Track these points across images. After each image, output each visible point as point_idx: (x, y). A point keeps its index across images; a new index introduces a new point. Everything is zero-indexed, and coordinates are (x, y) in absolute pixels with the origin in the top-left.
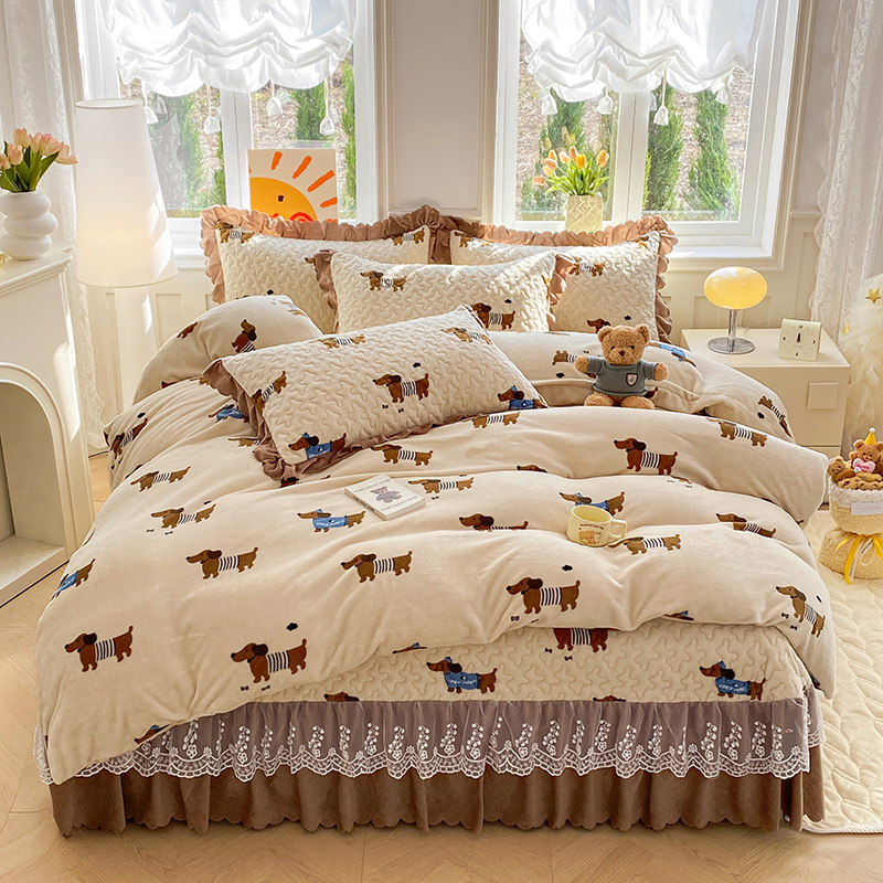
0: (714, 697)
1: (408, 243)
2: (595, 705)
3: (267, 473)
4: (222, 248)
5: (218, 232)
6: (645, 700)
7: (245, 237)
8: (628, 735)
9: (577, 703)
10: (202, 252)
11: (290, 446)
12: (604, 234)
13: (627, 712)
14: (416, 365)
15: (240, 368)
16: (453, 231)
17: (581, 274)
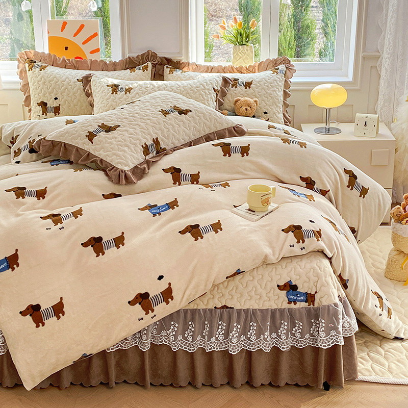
0: (285, 305)
1: (138, 71)
2: (215, 312)
4: (29, 74)
5: (27, 65)
6: (245, 308)
7: (42, 68)
8: (235, 329)
9: (205, 310)
12: (254, 67)
13: (235, 316)
17: (238, 87)
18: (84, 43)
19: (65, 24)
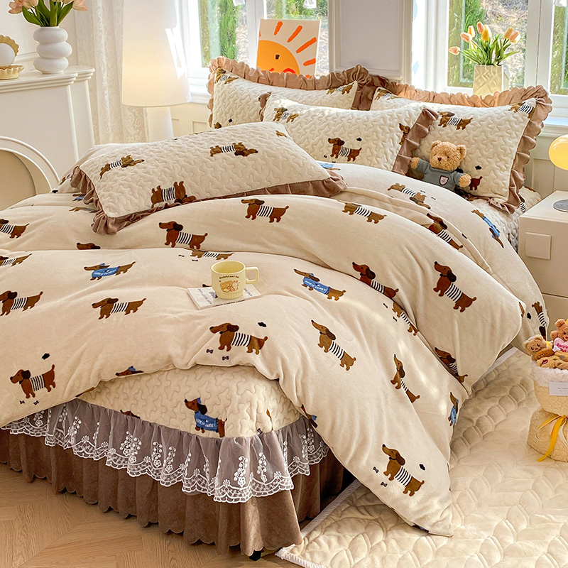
2: (120, 416)
6: (151, 421)
7: (230, 80)
8: (133, 445)
16: (379, 88)
17: (448, 126)
18: (298, 52)
19: (280, 24)
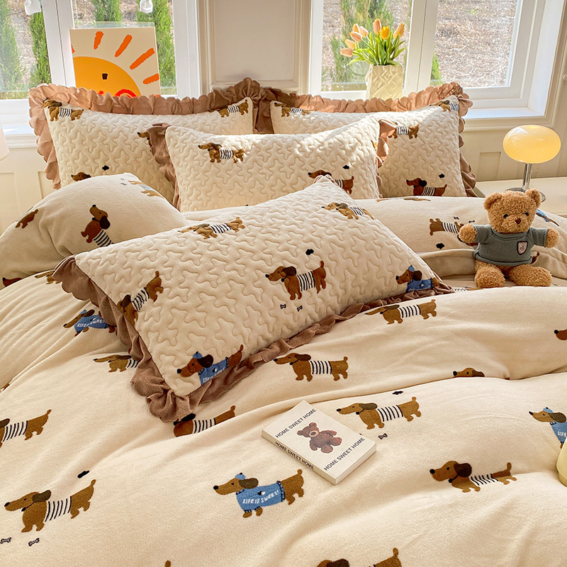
3: (154, 415)
5: (47, 110)
7: (76, 115)
10: (32, 131)
11: (179, 371)
14: (309, 252)
15: (99, 268)
16: (273, 102)
18: (133, 67)
19: (100, 35)
